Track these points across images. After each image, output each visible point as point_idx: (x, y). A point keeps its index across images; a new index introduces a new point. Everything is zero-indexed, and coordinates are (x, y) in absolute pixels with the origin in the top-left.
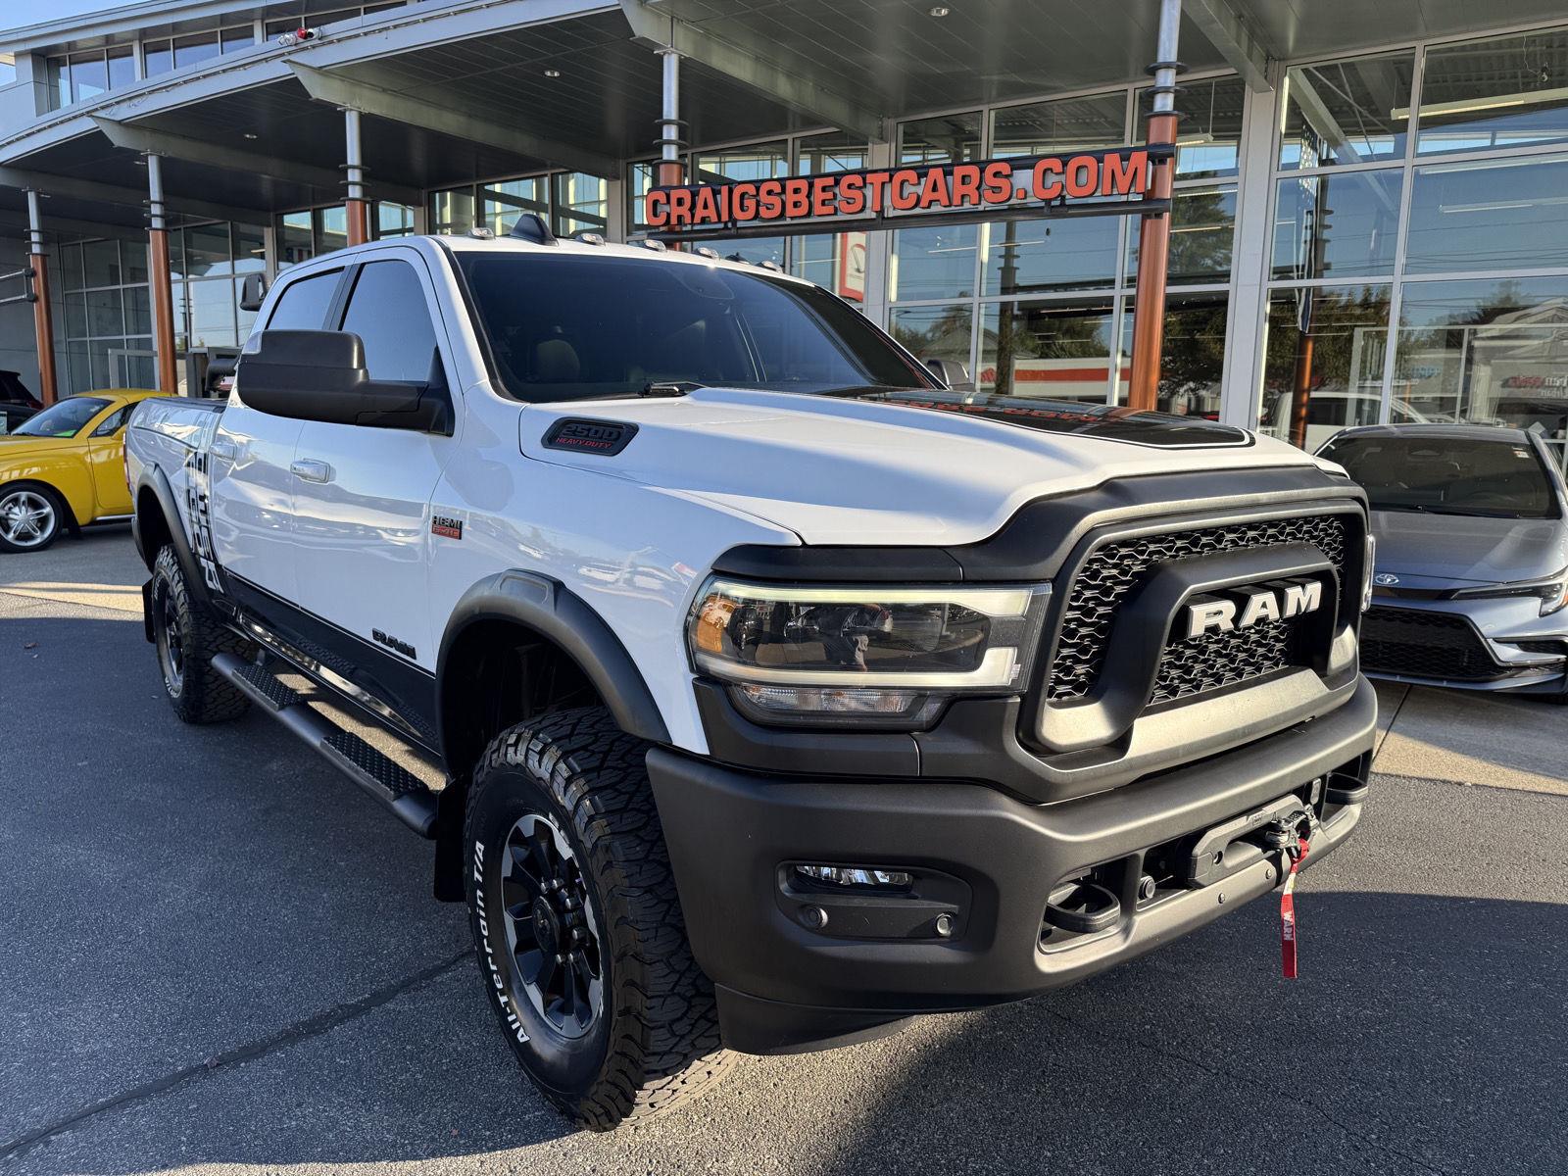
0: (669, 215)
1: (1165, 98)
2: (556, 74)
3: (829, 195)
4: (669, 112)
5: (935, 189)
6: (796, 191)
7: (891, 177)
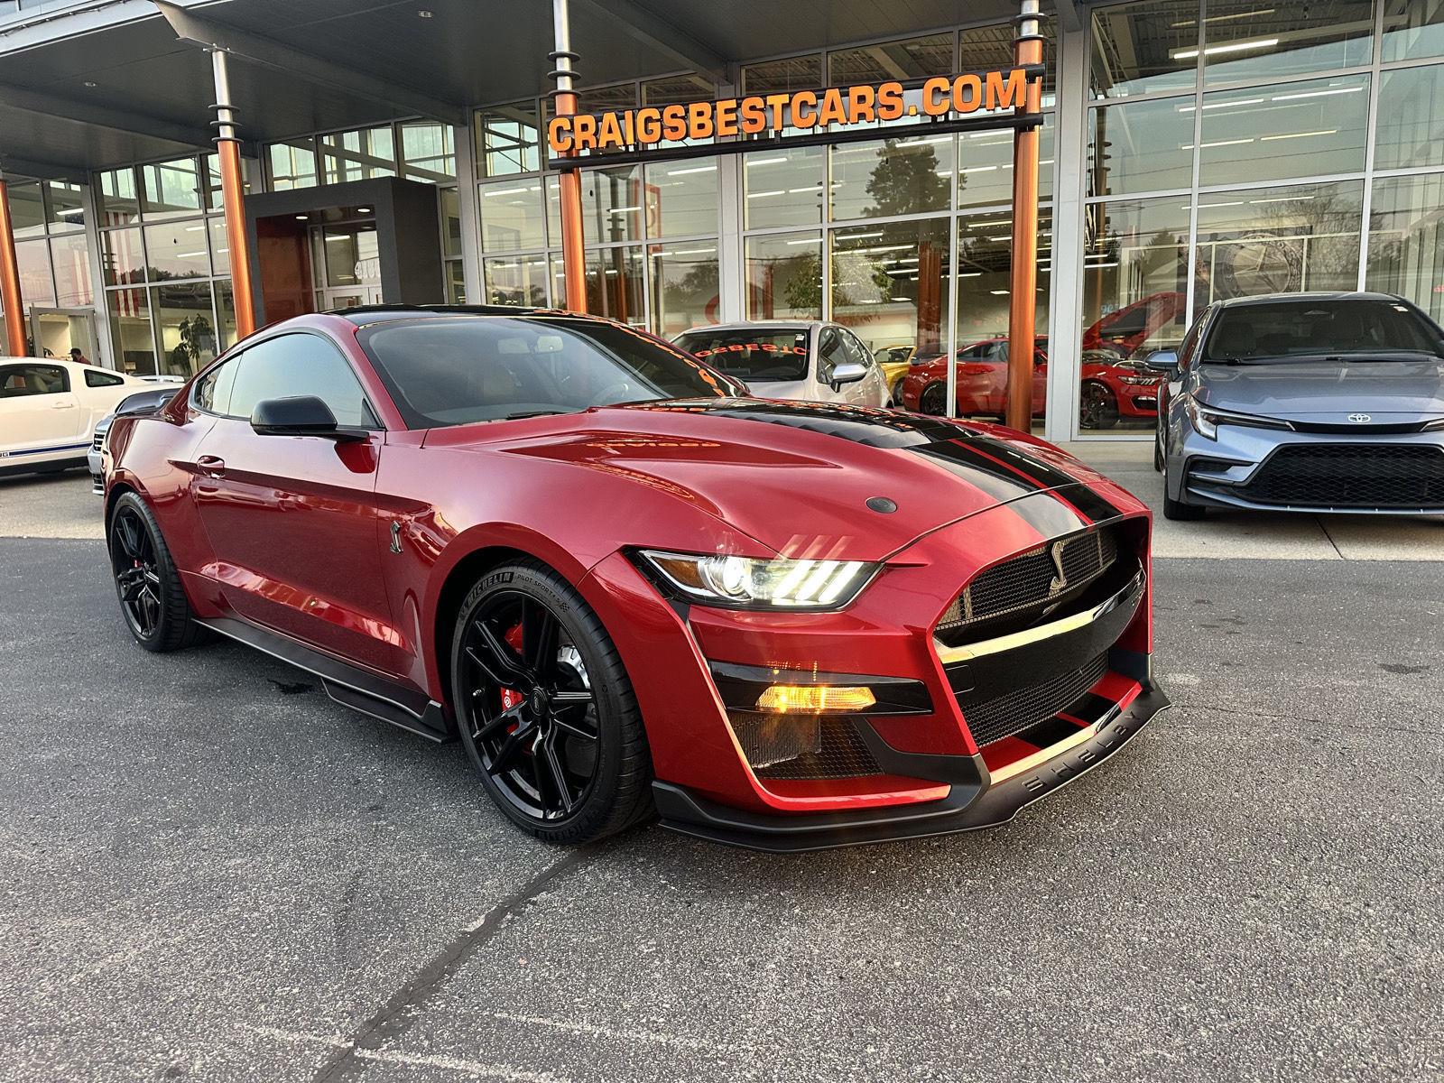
0: (573, 141)
1: (1030, 26)
2: (429, 15)
3: (732, 117)
4: (562, 44)
5: (833, 108)
6: (700, 114)
7: (791, 99)
